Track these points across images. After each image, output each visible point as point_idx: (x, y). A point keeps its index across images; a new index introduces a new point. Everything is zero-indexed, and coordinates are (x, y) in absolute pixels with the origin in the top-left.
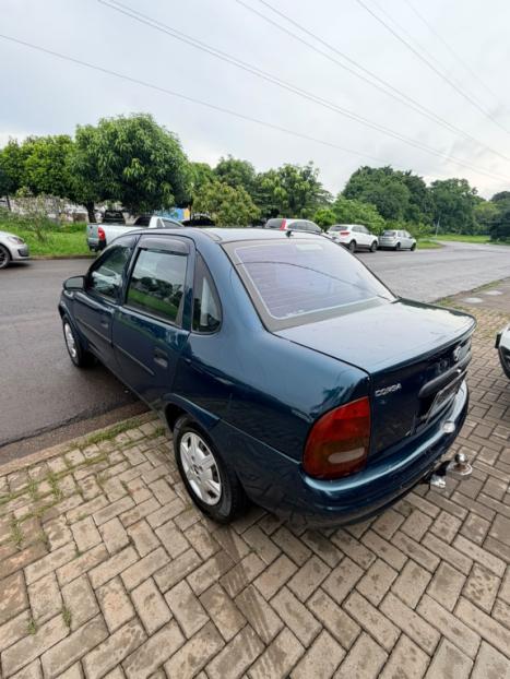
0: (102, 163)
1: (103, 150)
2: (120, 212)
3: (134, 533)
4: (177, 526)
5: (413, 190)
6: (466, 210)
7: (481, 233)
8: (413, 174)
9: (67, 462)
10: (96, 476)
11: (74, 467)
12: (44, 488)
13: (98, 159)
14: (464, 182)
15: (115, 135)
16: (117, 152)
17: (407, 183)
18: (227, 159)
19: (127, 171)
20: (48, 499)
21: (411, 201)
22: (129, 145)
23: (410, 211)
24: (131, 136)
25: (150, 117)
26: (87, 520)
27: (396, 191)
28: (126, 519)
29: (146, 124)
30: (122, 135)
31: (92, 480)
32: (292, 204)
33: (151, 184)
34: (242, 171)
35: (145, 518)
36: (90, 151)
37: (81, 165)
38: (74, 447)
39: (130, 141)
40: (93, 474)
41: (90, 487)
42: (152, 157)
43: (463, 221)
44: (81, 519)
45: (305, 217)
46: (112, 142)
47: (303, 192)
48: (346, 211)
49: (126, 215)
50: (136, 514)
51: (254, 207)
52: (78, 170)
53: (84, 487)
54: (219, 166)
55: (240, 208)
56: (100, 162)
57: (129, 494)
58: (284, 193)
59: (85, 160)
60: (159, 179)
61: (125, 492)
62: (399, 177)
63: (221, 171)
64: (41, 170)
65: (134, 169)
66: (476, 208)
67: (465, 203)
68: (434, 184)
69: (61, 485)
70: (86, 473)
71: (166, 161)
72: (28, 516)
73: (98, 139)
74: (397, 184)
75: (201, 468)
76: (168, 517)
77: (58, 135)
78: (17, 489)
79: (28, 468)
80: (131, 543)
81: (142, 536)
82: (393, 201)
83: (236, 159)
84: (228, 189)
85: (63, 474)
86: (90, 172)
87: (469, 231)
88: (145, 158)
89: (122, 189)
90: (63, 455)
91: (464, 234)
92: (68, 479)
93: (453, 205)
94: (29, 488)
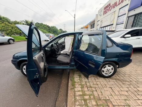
8: (47, 25)
26: (102, 92)
28: (104, 86)
35: (105, 84)
53: (91, 90)
66: (58, 31)
68: (51, 27)
80: (111, 88)
90: (75, 91)
93: (55, 30)
94: (85, 100)
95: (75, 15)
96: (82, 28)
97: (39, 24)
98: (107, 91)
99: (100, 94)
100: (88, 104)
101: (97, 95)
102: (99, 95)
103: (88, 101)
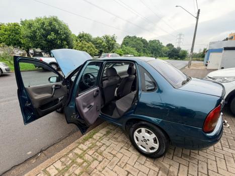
0: (38, 34)
1: (39, 29)
2: (41, 52)
3: (127, 169)
4: (140, 163)
5: (144, 43)
6: (160, 49)
7: (165, 56)
8: (143, 38)
9: (81, 149)
10: (97, 152)
11: (85, 151)
12: (79, 161)
13: (36, 32)
14: (158, 41)
15: (43, 24)
16: (44, 29)
17: (142, 41)
18: (82, 33)
19: (49, 37)
20: (85, 164)
21: (144, 47)
22: (49, 27)
23: (144, 50)
24: (50, 24)
25: (56, 17)
26: (106, 168)
27: (139, 44)
28: (120, 165)
29: (55, 20)
30: (47, 24)
32: (109, 48)
33: (59, 42)
34: (88, 37)
35: (127, 163)
36: (33, 29)
37: (29, 34)
38: (80, 143)
39: (50, 26)
40: (95, 152)
42: (59, 32)
43: (160, 53)
44: (104, 169)
45: (113, 52)
46: (43, 26)
47: (113, 44)
48: (126, 50)
49: (43, 53)
50: (123, 162)
51: (96, 50)
52: (27, 37)
53: (95, 157)
54: (79, 35)
55: (91, 50)
56: (37, 34)
57: (114, 156)
58: (106, 45)
59: (30, 33)
60: (62, 40)
61: (112, 156)
62: (139, 39)
63: (80, 37)
64: (5, 36)
65: (52, 36)
66: (163, 49)
67: (159, 47)
68: (150, 41)
69: (85, 158)
70: (92, 152)
71: (65, 33)
72: (82, 172)
73: (36, 25)
74: (139, 42)
75: (148, 140)
76: (135, 161)
77: (13, 23)
78: (68, 164)
79: (66, 154)
80: (129, 173)
82: (139, 47)
83: (85, 33)
84: (86, 43)
85: (83, 154)
86: (33, 38)
87: (161, 56)
88: (56, 32)
89: (47, 44)
90: (77, 147)
91: (160, 57)
92: (87, 155)
93: (156, 48)
94: (73, 162)
95: (199, 10)
96: (227, 39)
97: (129, 37)
98: (116, 172)
99: (99, 168)
100: (71, 168)
101: (94, 167)
102: (96, 168)
103: (74, 165)
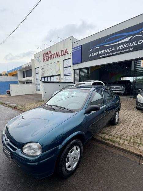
9: (124, 142)
11: (124, 140)
12: (132, 141)
20: (133, 138)
31: (124, 135)
41: (125, 135)
44: (131, 133)
69: (129, 139)
70: (123, 137)
72: (138, 139)
78: (137, 144)
81: (126, 127)
85: (127, 140)
90: (123, 144)
92: (127, 139)
